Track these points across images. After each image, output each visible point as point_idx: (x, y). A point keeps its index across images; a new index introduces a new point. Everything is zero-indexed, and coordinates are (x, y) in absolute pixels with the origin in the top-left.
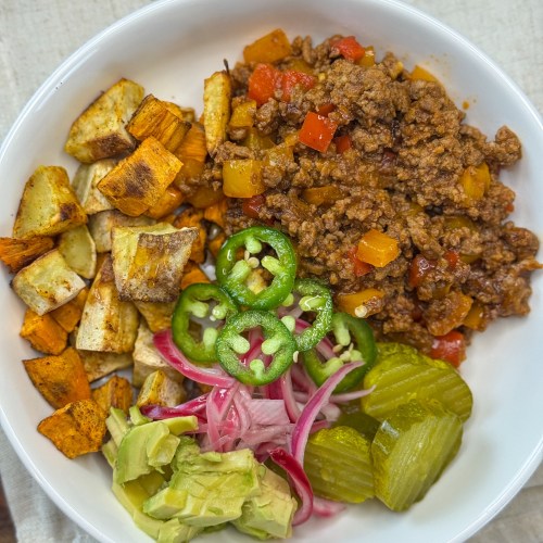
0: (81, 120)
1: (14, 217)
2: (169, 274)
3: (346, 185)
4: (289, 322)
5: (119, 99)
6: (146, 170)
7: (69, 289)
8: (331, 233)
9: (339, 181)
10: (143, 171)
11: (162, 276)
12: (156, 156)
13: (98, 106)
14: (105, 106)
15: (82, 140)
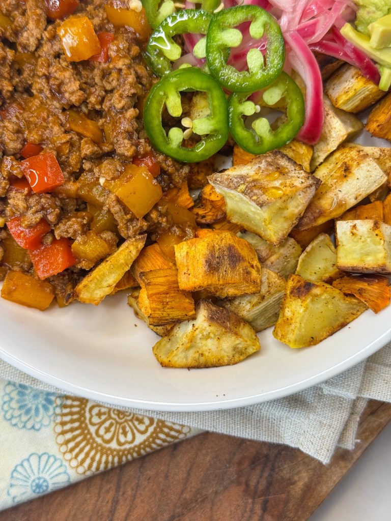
0: (226, 360)
1: (349, 325)
2: (263, 165)
3: (58, 118)
4: (200, 49)
5: (180, 350)
6: (209, 263)
7: (354, 226)
8: (104, 87)
9: (62, 125)
10: (212, 266)
11: (271, 168)
12: (190, 268)
13: (202, 360)
14: (197, 355)
15: (240, 343)
